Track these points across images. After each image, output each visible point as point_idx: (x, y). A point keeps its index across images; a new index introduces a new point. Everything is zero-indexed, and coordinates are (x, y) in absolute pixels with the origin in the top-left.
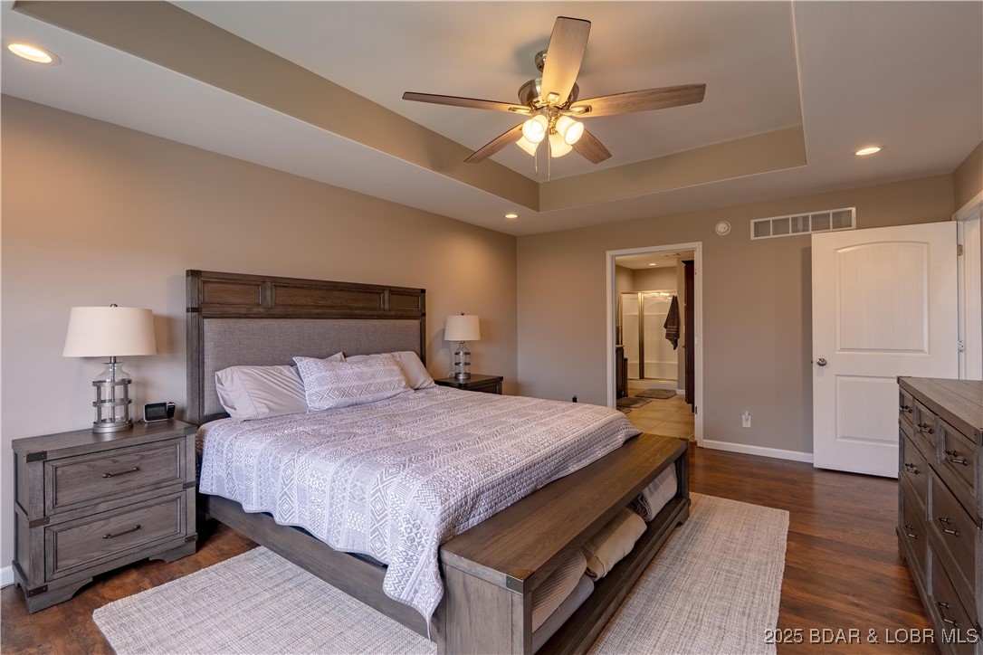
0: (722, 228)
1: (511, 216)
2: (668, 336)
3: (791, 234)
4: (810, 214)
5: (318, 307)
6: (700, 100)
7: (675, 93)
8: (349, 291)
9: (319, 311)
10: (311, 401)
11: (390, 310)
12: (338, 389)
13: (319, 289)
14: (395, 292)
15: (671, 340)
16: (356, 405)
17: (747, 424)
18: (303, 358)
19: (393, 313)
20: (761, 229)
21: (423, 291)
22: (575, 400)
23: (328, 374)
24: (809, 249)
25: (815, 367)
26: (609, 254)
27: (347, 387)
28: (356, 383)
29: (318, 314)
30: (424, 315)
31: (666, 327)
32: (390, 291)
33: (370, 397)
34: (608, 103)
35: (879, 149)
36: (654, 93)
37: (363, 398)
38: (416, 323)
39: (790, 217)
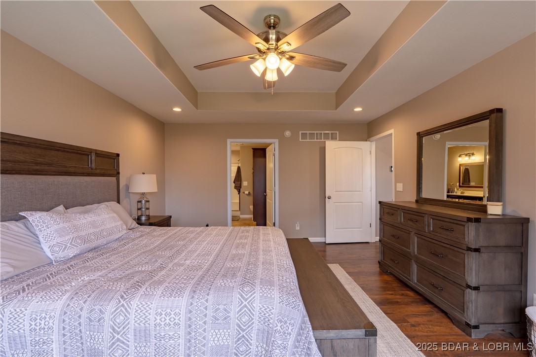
0: (288, 134)
1: (177, 109)
2: (235, 187)
3: (315, 140)
4: (323, 132)
5: (37, 164)
6: (340, 71)
7: (334, 64)
8: (64, 151)
9: (38, 167)
10: (53, 252)
11: (96, 169)
12: (79, 237)
13: (37, 147)
14: (100, 155)
15: (237, 189)
16: (95, 249)
17: (298, 228)
18: (34, 213)
19: (98, 171)
20: (304, 136)
21: (118, 155)
22: (207, 226)
23: (66, 225)
24: (325, 148)
25: (327, 199)
26: (229, 141)
27: (86, 235)
28: (91, 231)
29: (37, 170)
30: (119, 173)
31: (234, 183)
32: (96, 153)
33: (104, 241)
34: (305, 59)
35: (361, 109)
36: (326, 61)
37: (100, 242)
38: (114, 179)
39: (315, 132)
